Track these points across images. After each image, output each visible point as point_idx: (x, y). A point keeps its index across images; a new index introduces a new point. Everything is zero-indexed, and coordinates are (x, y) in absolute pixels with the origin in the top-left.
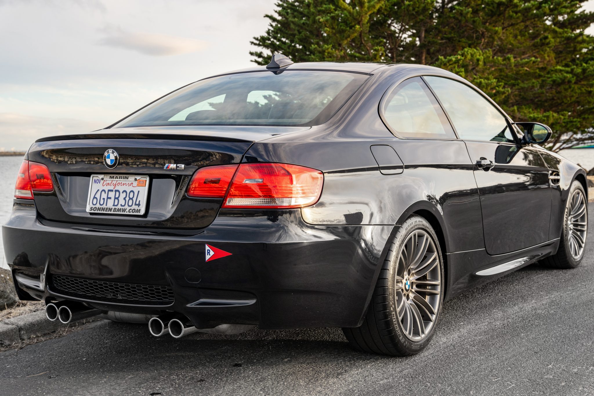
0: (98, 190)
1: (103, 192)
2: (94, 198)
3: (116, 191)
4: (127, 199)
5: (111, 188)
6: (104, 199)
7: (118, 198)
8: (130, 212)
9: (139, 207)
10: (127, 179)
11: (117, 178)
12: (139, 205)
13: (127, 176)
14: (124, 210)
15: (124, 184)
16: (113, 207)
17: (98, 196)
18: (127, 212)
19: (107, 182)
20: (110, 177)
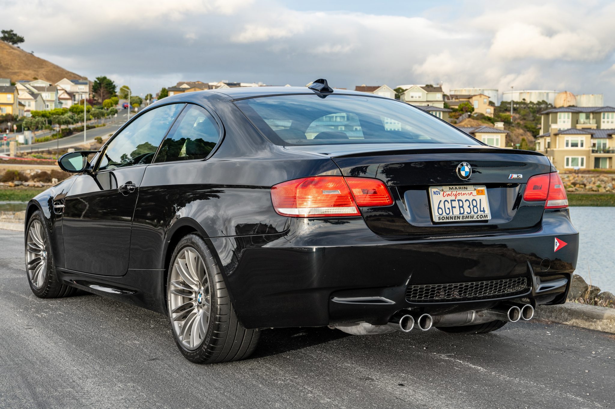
0: (441, 201)
1: (446, 203)
2: (439, 208)
3: (459, 200)
4: (472, 207)
5: (453, 198)
6: (449, 208)
7: (462, 207)
8: (478, 218)
9: (484, 213)
10: (467, 189)
11: (456, 188)
12: (484, 211)
13: (466, 186)
14: (472, 217)
15: (464, 194)
16: (461, 216)
17: (442, 205)
18: (475, 218)
19: (448, 193)
20: (450, 188)
